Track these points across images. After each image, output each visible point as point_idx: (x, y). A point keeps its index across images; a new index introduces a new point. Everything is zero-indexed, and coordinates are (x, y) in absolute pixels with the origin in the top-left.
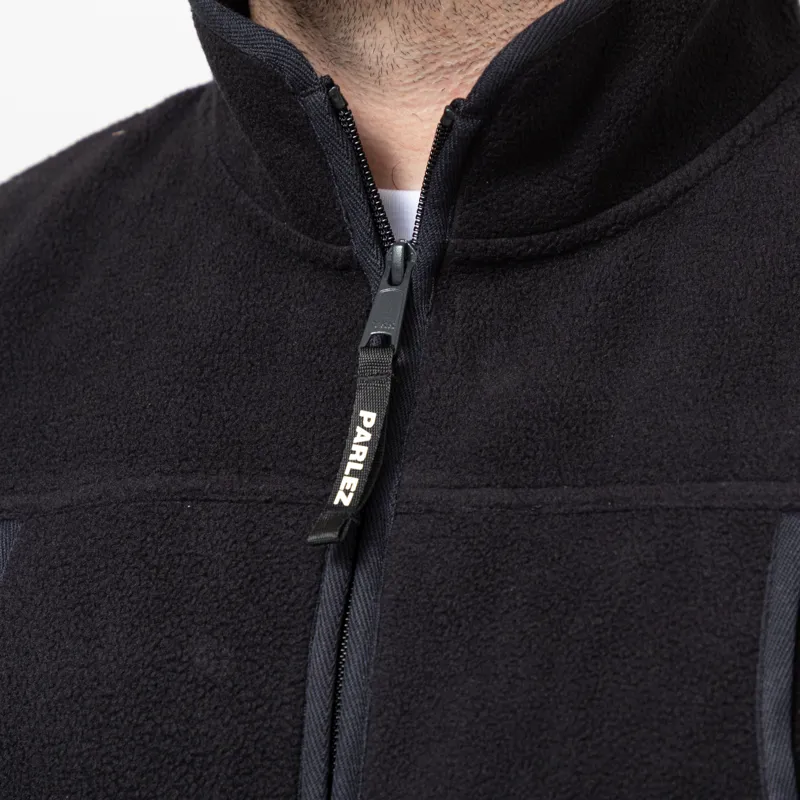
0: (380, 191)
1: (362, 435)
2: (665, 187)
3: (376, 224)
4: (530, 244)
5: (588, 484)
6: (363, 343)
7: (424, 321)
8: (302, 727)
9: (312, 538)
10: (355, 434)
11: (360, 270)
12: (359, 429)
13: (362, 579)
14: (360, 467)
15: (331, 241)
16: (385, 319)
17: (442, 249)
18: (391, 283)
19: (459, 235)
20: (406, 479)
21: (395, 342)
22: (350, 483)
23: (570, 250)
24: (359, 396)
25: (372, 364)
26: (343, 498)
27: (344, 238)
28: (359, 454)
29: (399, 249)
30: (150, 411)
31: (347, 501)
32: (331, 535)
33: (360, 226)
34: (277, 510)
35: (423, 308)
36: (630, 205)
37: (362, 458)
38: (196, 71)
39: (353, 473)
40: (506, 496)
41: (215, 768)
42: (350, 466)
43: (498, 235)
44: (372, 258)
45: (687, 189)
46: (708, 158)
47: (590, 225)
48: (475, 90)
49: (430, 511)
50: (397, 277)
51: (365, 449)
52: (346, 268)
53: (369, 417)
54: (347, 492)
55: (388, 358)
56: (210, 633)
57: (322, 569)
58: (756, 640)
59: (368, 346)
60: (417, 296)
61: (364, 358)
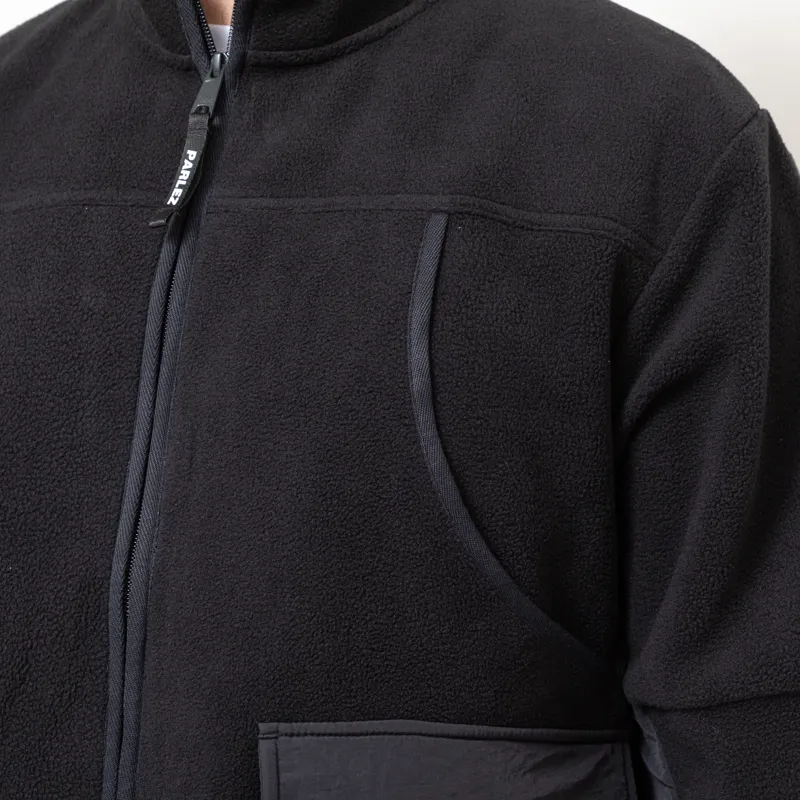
0: (210, 25)
1: (188, 165)
3: (204, 38)
4: (298, 55)
5: (320, 196)
6: (193, 110)
7: (232, 101)
8: (144, 338)
9: (151, 224)
10: (184, 164)
11: (196, 70)
12: (186, 161)
13: (184, 251)
14: (184, 183)
15: (180, 53)
16: (207, 97)
18: (212, 76)
19: (254, 49)
20: (215, 194)
21: (211, 111)
22: (178, 192)
23: (322, 61)
24: (188, 142)
25: (196, 123)
26: (173, 201)
27: (188, 52)
28: (185, 175)
29: (219, 56)
30: (71, 154)
31: (174, 202)
32: (163, 221)
33: (195, 43)
34: (138, 211)
35: (231, 93)
36: (360, 35)
37: (186, 178)
39: (181, 186)
40: (272, 203)
41: (91, 361)
42: (179, 182)
43: (279, 49)
44: (200, 61)
47: (335, 45)
49: (226, 212)
50: (215, 74)
51: (188, 173)
52: (188, 69)
53: (192, 154)
54: (175, 197)
55: (206, 120)
56: (93, 282)
57: (161, 245)
58: (410, 287)
59: (196, 113)
60: (228, 85)
61: (192, 120)
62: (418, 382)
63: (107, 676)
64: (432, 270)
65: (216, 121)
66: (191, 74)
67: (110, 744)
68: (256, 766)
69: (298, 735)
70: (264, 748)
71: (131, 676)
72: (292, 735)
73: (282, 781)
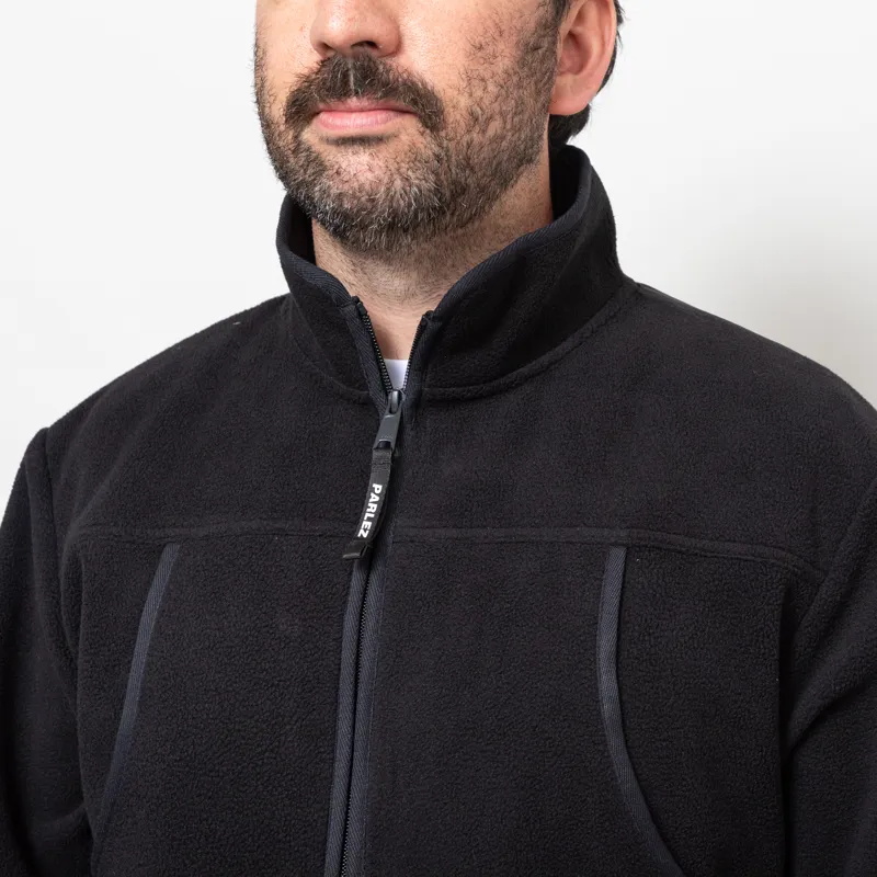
0: (386, 360)
1: (374, 498)
2: (545, 359)
3: (382, 380)
4: (469, 391)
5: (501, 527)
6: (375, 446)
7: (409, 434)
8: (339, 664)
9: (345, 556)
10: (370, 497)
11: (374, 405)
12: (372, 495)
13: (374, 578)
14: (372, 516)
15: (358, 388)
16: (387, 432)
17: (420, 393)
18: (391, 412)
19: (429, 387)
20: (398, 522)
21: (393, 445)
22: (367, 524)
23: (491, 394)
24: (373, 475)
25: (380, 458)
26: (363, 533)
27: (364, 387)
28: (372, 508)
29: (396, 393)
30: (254, 483)
31: (365, 535)
32: (357, 555)
33: (373, 382)
34: (326, 541)
35: (408, 427)
36: (524, 370)
37: (374, 511)
38: (280, 287)
39: (369, 519)
40: (454, 532)
41: (291, 689)
42: (367, 515)
43: (451, 386)
44: (379, 398)
45: (556, 361)
46: (567, 345)
48: (439, 307)
49: (412, 541)
50: (394, 410)
51: (375, 506)
52: (364, 404)
53: (378, 488)
54: (365, 530)
55: (389, 455)
56: (288, 611)
57: (351, 574)
58: (596, 618)
59: (378, 448)
60: (405, 419)
61: (375, 454)
62: (608, 708)
64: (616, 601)
65: (397, 455)
66: (369, 410)
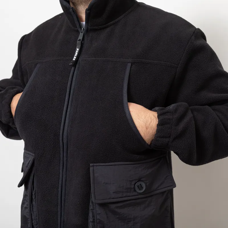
0: (81, 22)
1: (77, 52)
2: (116, 20)
3: (80, 26)
4: (99, 27)
6: (78, 40)
7: (86, 37)
9: (70, 64)
12: (77, 51)
15: (75, 28)
16: (80, 37)
17: (88, 28)
18: (82, 33)
19: (90, 26)
21: (81, 40)
22: (75, 57)
24: (77, 47)
25: (79, 43)
26: (74, 59)
28: (76, 54)
29: (83, 28)
32: (72, 64)
33: (78, 26)
36: (111, 23)
39: (76, 56)
40: (94, 59)
42: (75, 55)
43: (95, 26)
44: (79, 30)
45: (119, 21)
46: (122, 17)
47: (106, 25)
53: (78, 49)
55: (80, 42)
59: (78, 41)
60: (85, 34)
61: (78, 42)
63: (60, 154)
65: (83, 42)
66: (78, 32)
67: (61, 167)
68: (90, 172)
69: (98, 166)
70: (91, 169)
71: (65, 154)
72: (97, 166)
73: (95, 176)
